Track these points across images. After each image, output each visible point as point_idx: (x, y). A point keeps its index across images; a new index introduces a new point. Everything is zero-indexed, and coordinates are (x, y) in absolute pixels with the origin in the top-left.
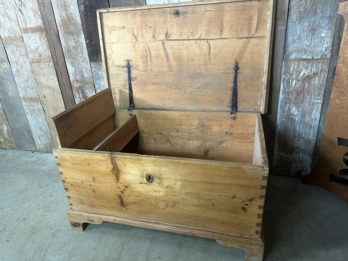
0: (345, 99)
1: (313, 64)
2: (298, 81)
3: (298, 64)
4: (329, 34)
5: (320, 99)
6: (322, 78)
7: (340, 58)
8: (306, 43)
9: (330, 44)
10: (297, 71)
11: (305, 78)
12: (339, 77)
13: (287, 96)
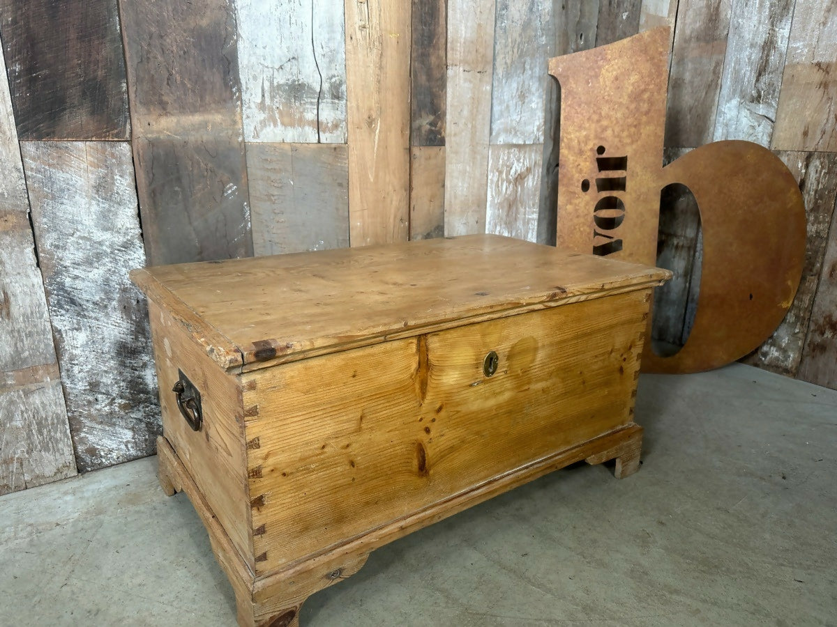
0: (579, 203)
1: (525, 152)
2: (509, 182)
3: (508, 152)
4: (540, 105)
5: (535, 212)
6: (536, 176)
7: (563, 140)
8: (516, 117)
9: (542, 121)
10: (507, 166)
11: (517, 178)
12: (565, 171)
13: (496, 211)
